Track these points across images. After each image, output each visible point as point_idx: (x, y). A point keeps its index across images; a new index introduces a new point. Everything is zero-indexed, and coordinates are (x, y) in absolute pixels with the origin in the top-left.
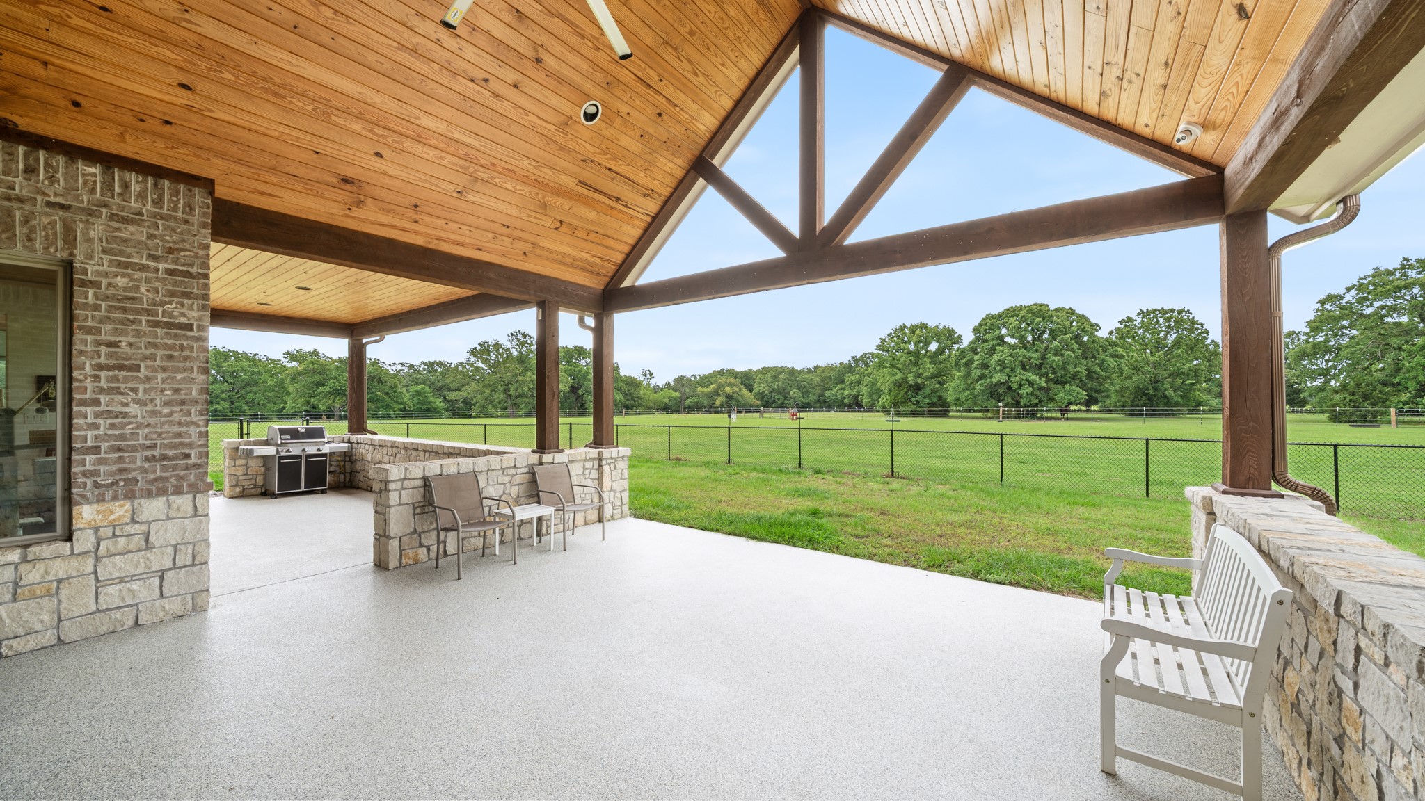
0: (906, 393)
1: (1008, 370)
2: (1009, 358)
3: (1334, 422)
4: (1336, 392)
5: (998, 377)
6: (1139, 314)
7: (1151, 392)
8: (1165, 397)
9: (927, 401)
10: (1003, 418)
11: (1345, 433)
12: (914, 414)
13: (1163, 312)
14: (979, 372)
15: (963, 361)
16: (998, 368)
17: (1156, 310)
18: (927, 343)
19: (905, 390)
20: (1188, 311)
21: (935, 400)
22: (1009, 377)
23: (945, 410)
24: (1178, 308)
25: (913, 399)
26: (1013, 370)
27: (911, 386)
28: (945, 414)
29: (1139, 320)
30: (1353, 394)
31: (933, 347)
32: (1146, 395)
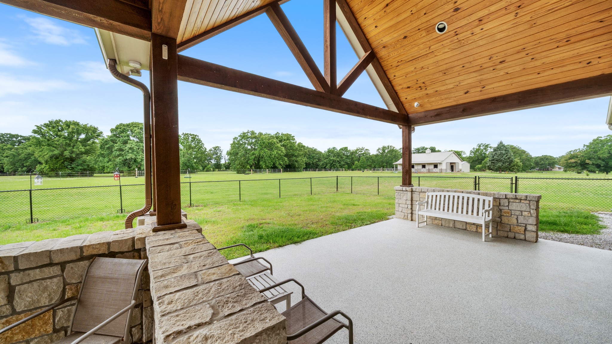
0: (63, 163)
1: (135, 153)
2: (136, 147)
3: (238, 173)
4: (238, 165)
5: (130, 156)
6: (182, 134)
7: (188, 164)
8: (192, 166)
9: (80, 167)
10: (138, 176)
11: (242, 177)
12: (70, 176)
13: (191, 135)
14: (118, 153)
15: (107, 146)
16: (130, 151)
17: (188, 134)
18: (79, 134)
19: (62, 161)
20: (198, 136)
21: (86, 167)
22: (136, 156)
23: (91, 173)
24: (195, 134)
25: (69, 166)
26: (137, 153)
27: (67, 158)
28: (91, 175)
29: (183, 137)
30: (241, 165)
31: (83, 136)
32: (186, 165)
